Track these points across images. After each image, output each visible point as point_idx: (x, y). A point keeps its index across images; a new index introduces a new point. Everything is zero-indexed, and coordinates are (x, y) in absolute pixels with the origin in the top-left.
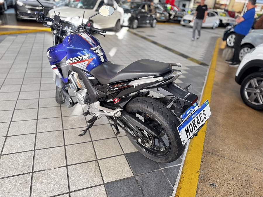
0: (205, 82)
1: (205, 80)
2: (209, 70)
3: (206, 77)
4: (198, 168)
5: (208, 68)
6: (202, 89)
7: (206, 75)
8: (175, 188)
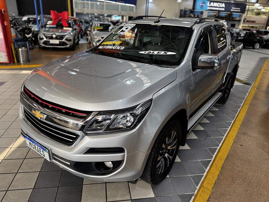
0: (246, 97)
1: (246, 96)
2: (252, 88)
3: (248, 94)
4: (234, 138)
6: (243, 101)
7: (248, 92)
8: (220, 145)
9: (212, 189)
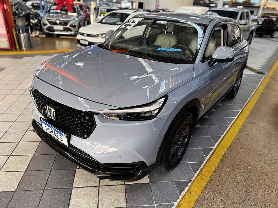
0: (258, 86)
4: (240, 127)
5: (264, 76)
7: (260, 82)
9: (211, 176)
